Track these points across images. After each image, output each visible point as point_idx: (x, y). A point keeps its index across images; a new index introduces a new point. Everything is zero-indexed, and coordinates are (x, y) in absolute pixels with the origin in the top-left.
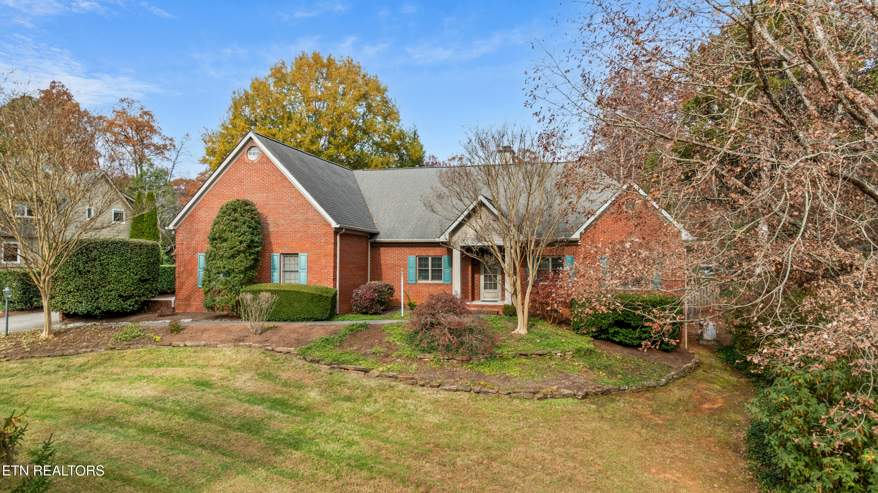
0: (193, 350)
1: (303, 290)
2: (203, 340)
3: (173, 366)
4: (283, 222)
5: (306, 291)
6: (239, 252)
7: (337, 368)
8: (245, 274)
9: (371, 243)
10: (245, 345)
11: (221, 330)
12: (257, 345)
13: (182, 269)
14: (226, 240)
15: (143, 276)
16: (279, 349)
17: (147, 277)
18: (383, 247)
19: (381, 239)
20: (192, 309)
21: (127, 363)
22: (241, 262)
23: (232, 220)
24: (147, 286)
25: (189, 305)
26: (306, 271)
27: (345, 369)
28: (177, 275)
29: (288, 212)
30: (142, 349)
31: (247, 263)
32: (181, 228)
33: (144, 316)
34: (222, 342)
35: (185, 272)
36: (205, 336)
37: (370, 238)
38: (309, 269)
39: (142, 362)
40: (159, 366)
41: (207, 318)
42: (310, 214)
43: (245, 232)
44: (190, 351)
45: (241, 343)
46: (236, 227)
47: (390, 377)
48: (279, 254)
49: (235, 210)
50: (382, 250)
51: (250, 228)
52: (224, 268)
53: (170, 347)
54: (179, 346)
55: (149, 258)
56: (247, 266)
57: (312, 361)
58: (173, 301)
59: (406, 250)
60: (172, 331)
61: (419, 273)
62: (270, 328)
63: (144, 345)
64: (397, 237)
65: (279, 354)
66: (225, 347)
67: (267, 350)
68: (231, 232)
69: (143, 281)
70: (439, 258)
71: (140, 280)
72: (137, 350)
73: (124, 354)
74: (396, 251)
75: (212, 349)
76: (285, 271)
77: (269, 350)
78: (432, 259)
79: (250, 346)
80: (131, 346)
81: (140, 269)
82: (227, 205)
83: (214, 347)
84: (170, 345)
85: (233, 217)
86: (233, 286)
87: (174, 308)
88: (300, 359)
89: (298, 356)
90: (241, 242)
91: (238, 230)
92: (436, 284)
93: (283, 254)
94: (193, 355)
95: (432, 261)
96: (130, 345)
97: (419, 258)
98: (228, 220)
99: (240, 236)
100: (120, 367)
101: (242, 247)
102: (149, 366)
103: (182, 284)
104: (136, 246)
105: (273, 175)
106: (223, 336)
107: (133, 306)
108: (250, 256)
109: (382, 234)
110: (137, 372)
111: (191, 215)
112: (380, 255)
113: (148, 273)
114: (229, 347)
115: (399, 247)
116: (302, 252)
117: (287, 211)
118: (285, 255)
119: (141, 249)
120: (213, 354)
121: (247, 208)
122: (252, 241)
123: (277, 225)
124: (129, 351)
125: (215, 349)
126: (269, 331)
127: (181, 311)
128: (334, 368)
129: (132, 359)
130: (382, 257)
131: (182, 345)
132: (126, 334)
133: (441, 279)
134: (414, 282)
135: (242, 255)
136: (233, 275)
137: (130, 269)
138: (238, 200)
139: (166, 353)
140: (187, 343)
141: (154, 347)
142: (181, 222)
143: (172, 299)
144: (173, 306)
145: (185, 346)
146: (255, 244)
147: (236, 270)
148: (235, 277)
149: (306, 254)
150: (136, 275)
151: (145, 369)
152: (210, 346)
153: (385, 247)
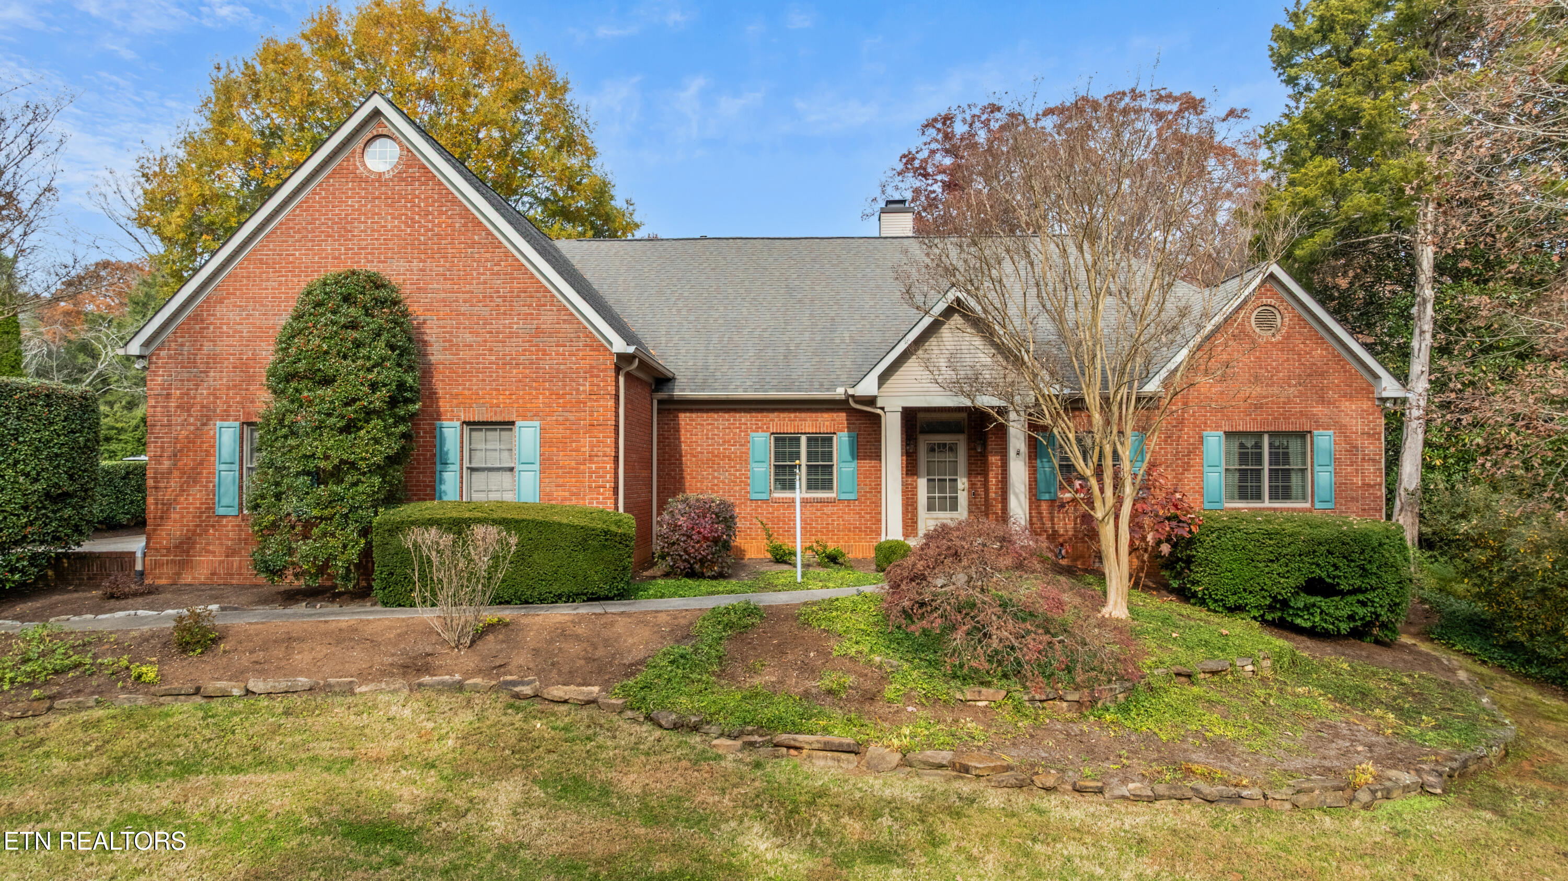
0: (279, 705)
1: (556, 518)
2: (301, 672)
3: (235, 769)
4: (469, 338)
5: (565, 521)
6: (369, 413)
7: (763, 744)
8: (383, 476)
9: (660, 402)
10: (443, 683)
11: (343, 638)
12: (478, 680)
13: (166, 464)
14: (327, 381)
15: (56, 485)
16: (558, 692)
17: (68, 487)
18: (685, 411)
19: (682, 391)
20: (199, 573)
21: (59, 766)
22: (377, 441)
23: (345, 327)
24: (68, 512)
25: (184, 564)
26: (537, 467)
27: (789, 747)
28: (150, 483)
29: (485, 312)
30: (99, 713)
31: (390, 446)
32: (163, 353)
33: (56, 598)
34: (364, 676)
35: (176, 473)
36: (301, 658)
37: (657, 390)
38: (547, 464)
39: (118, 760)
40: (185, 769)
41: (265, 601)
42: (548, 319)
43: (384, 359)
44: (271, 711)
45: (427, 679)
46: (358, 344)
47: (940, 766)
48: (458, 424)
49: (347, 299)
50: (684, 418)
51: (393, 348)
52: (327, 457)
53: (198, 699)
54: (225, 695)
55: (73, 432)
56: (390, 452)
57: (676, 727)
58: (139, 555)
59: (745, 418)
60: (185, 647)
61: (776, 474)
62: (490, 628)
63: (103, 694)
64: (725, 388)
65: (563, 708)
66: (381, 691)
67: (517, 696)
68: (345, 357)
69: (56, 498)
70: (824, 439)
71: (47, 495)
72: (84, 716)
73: (41, 733)
74: (721, 421)
75: (339, 699)
76: (472, 470)
77: (527, 697)
78: (809, 440)
79: (459, 687)
80: (58, 704)
81: (46, 464)
82: (325, 284)
83: (343, 694)
84: (197, 691)
85: (346, 315)
86: (354, 509)
87: (142, 574)
88: (634, 720)
89: (629, 714)
90: (374, 386)
91: (363, 352)
92: (821, 501)
93: (468, 423)
94: (288, 722)
95: (808, 446)
96: (52, 698)
97: (776, 439)
98: (334, 323)
99: (369, 370)
100: (35, 784)
101: (378, 399)
102: (147, 775)
103: (167, 507)
104: (37, 397)
105: (441, 213)
106: (358, 657)
107: (22, 571)
108: (395, 425)
109: (681, 380)
110: (114, 803)
111: (196, 318)
112: (677, 430)
113: (71, 477)
114: (395, 691)
115: (728, 411)
116: (525, 418)
117: (481, 310)
118: (473, 425)
119: (48, 405)
120: (352, 720)
121: (382, 293)
122: (401, 386)
123: (450, 346)
124: (58, 722)
125: (350, 699)
126: (490, 637)
127: (163, 581)
128: (752, 744)
129: (76, 751)
130: (684, 435)
131: (236, 692)
132: (25, 661)
133: (830, 488)
134: (764, 496)
135: (376, 422)
136: (349, 479)
137: (16, 462)
138: (353, 273)
139: (193, 722)
140: (251, 685)
141: (141, 700)
142: (163, 337)
143: (135, 545)
144: (139, 567)
145: (248, 692)
146: (408, 395)
147: (362, 465)
148: (355, 484)
149: (537, 423)
150: (36, 480)
151: (137, 787)
152: (328, 689)
153: (691, 411)
